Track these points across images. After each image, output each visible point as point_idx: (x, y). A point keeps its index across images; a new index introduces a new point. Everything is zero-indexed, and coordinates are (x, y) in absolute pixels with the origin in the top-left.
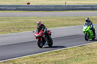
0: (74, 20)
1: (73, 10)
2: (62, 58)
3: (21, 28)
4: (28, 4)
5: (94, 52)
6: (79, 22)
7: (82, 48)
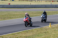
0: (36, 13)
1: (35, 8)
2: (30, 35)
3: (6, 18)
4: (9, 4)
5: (48, 31)
6: (38, 14)
7: (41, 29)
